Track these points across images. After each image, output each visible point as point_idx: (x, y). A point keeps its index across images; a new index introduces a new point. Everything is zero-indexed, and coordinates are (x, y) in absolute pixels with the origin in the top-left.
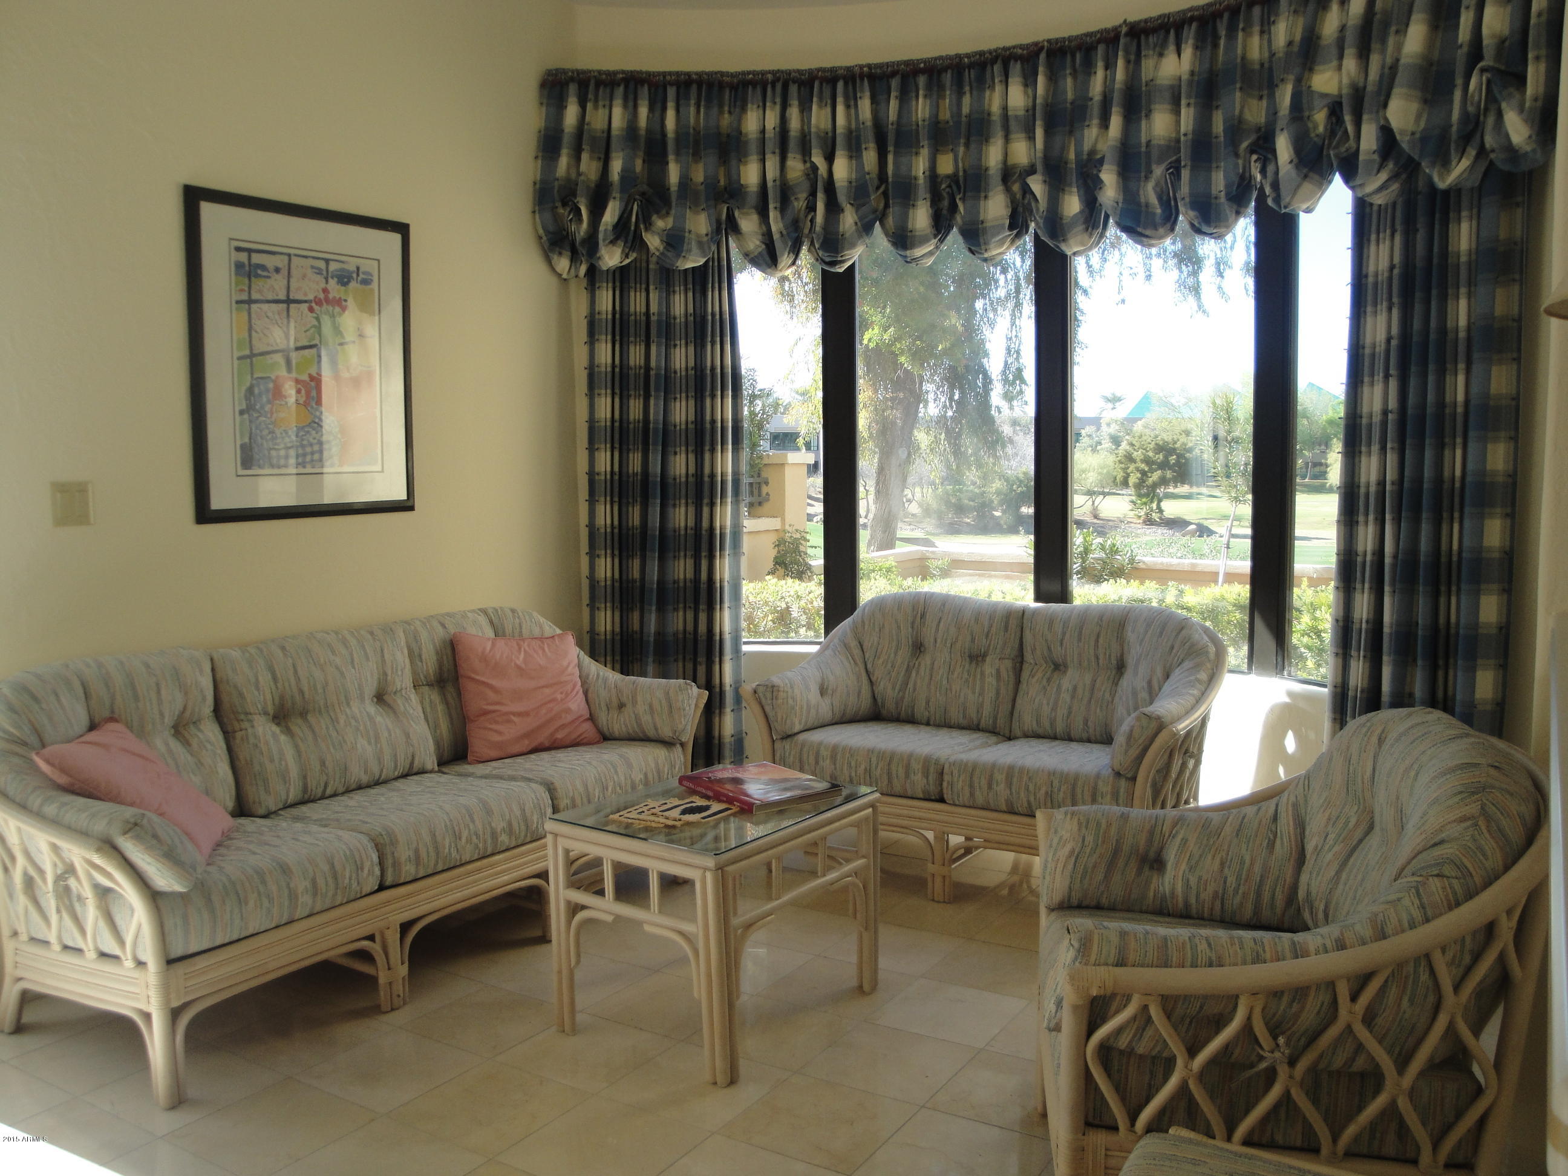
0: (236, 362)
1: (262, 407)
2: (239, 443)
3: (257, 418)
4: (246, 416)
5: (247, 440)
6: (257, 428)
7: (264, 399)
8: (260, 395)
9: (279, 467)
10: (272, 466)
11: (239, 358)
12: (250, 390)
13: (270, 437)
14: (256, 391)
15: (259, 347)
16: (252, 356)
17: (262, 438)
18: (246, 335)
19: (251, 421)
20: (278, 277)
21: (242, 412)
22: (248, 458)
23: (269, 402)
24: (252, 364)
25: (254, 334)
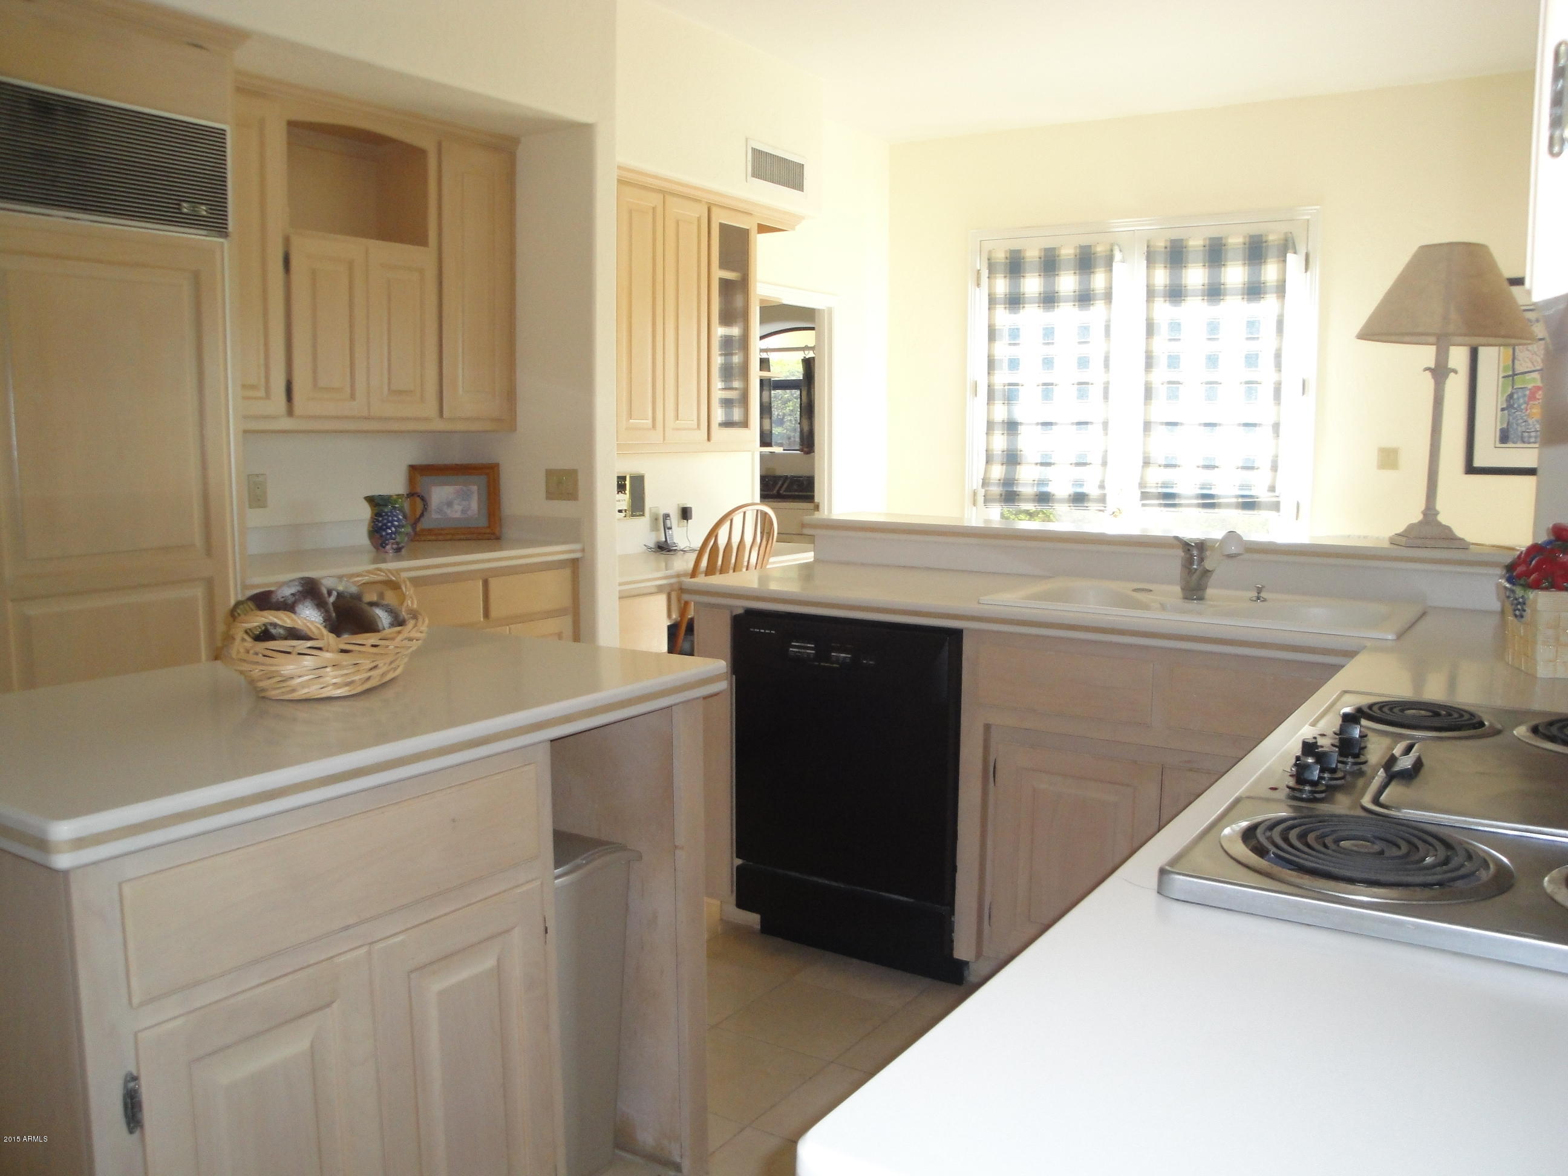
0: (1501, 380)
1: (1519, 406)
2: (1499, 427)
3: (1515, 413)
4: (1506, 412)
5: (1505, 426)
6: (1514, 419)
7: (1521, 401)
8: (1518, 399)
9: (1529, 443)
10: (1524, 442)
11: (1504, 377)
12: (1511, 396)
13: (1524, 424)
14: (1515, 396)
15: (1519, 368)
16: (1514, 375)
17: (1517, 425)
18: (1510, 363)
19: (1509, 415)
20: (1538, 324)
21: (1503, 410)
22: (1505, 437)
23: (1525, 403)
24: (1513, 380)
25: (1516, 362)
